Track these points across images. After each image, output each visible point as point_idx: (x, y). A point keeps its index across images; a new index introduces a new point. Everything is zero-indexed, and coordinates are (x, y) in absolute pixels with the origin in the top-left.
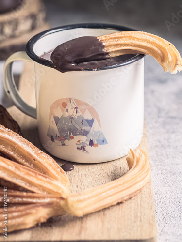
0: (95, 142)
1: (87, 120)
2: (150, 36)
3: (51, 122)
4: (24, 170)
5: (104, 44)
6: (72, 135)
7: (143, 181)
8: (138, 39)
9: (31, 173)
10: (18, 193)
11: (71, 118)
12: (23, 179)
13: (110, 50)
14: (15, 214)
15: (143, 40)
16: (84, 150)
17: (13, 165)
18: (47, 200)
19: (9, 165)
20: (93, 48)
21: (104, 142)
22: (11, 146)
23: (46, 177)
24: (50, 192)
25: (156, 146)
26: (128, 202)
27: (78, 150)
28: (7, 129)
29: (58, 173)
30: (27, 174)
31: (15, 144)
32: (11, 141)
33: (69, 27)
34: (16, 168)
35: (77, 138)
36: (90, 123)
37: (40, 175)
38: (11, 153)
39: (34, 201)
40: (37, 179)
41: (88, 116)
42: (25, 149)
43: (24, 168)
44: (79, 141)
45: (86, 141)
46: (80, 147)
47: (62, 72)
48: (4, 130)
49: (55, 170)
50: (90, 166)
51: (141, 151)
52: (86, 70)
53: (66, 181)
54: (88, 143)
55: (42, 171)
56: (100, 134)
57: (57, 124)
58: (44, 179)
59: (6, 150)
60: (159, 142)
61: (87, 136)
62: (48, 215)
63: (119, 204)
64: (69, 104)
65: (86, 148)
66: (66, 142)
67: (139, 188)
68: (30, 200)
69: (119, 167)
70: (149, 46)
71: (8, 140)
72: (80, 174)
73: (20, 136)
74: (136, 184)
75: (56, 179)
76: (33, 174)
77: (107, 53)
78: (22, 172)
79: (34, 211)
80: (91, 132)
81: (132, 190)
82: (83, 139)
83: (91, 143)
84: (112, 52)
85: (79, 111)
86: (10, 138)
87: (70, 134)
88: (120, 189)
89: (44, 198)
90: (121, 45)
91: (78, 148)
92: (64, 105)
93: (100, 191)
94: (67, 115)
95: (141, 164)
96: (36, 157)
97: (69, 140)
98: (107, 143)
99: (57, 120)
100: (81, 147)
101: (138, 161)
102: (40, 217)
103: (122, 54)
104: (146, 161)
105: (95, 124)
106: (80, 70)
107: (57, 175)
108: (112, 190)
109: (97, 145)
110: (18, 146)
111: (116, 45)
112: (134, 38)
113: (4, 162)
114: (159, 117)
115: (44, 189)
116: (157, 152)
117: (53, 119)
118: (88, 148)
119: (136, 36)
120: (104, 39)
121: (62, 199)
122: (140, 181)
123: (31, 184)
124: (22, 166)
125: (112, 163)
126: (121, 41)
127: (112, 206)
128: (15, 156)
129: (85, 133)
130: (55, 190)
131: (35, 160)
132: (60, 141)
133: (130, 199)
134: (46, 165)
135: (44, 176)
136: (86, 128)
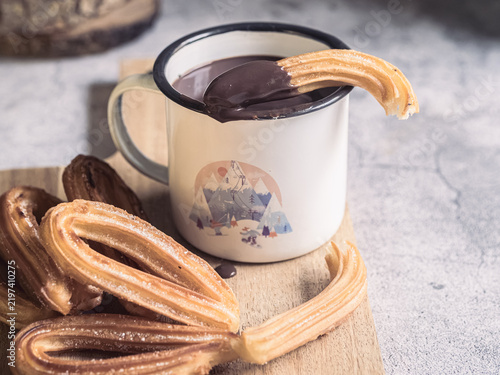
0: (272, 230)
1: (260, 196)
2: (362, 56)
3: (198, 196)
4: (166, 287)
5: (289, 74)
6: (234, 219)
7: (356, 298)
8: (345, 64)
9: (177, 291)
10: (159, 326)
11: (233, 192)
12: (165, 302)
13: (299, 83)
14: (160, 365)
15: (352, 65)
16: (254, 242)
17: (148, 280)
18: (209, 339)
19: (142, 280)
20: (273, 81)
21: (286, 228)
22: (140, 244)
23: (201, 298)
24: (209, 322)
25: (362, 222)
26: (335, 333)
27: (244, 243)
28: (132, 216)
29: (218, 289)
30: (171, 293)
31: (147, 242)
32: (140, 237)
33: (219, 31)
34: (154, 284)
35: (242, 224)
36: (265, 200)
37: (191, 294)
38: (141, 257)
39: (187, 339)
40: (188, 302)
41: (261, 189)
42: (164, 249)
43: (166, 284)
44: (246, 229)
45: (258, 228)
46: (246, 237)
47: (222, 122)
48: (126, 217)
49: (214, 284)
50: (263, 267)
51: (349, 243)
52: (261, 118)
53: (233, 302)
54: (261, 231)
55: (194, 287)
56: (280, 216)
57: (208, 202)
58: (199, 301)
59: (132, 251)
60: (367, 213)
61: (258, 220)
62: (210, 362)
63: (320, 337)
64: (230, 170)
65: (257, 240)
66: (224, 230)
67: (351, 310)
68: (179, 338)
69: (310, 269)
70: (362, 73)
71: (135, 235)
72: (248, 283)
73: (153, 227)
74: (346, 303)
75: (218, 300)
76: (182, 294)
77: (295, 89)
78: (163, 290)
79: (189, 358)
80: (266, 214)
81: (340, 314)
83: (266, 232)
84: (302, 86)
85: (247, 181)
86: (138, 231)
87: (231, 217)
88: (324, 315)
89: (202, 334)
90: (316, 74)
91: (243, 240)
92: (222, 171)
93: (292, 320)
94: (226, 187)
95: (351, 268)
96: (181, 261)
97: (229, 227)
98: (291, 230)
99: (209, 194)
100: (249, 238)
101: (345, 263)
102: (200, 367)
103: (317, 87)
104: (358, 262)
105: (273, 202)
106: (251, 118)
107: (218, 293)
108: (311, 318)
109: (274, 235)
110: (152, 245)
111: (308, 75)
112: (337, 62)
113: (134, 275)
114: (361, 166)
115: (200, 318)
116: (365, 233)
117: (201, 193)
118: (261, 239)
119: (340, 59)
120: (289, 65)
121: (231, 334)
122: (353, 298)
123: (178, 310)
124: (162, 280)
125: (298, 261)
126: (317, 68)
127: (310, 342)
128: (148, 261)
129: (255, 216)
130: (218, 319)
131: (180, 267)
132: (213, 227)
133: (337, 328)
134: (199, 275)
135: (197, 296)
136: (258, 208)
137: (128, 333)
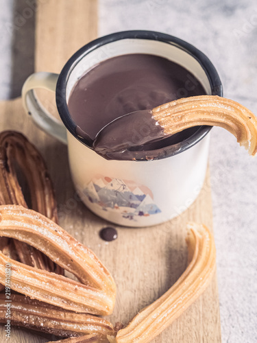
0: (146, 213)
1: (137, 196)
5: (163, 127)
6: (116, 205)
8: (209, 113)
10: (54, 313)
11: (116, 191)
12: (59, 296)
15: (215, 113)
16: (132, 218)
19: (42, 281)
21: (157, 211)
22: (42, 240)
23: (87, 288)
27: (124, 219)
29: (101, 278)
31: (47, 240)
34: (51, 283)
35: (123, 209)
36: (141, 198)
38: (43, 249)
39: (75, 327)
40: (77, 295)
41: (138, 192)
42: (60, 245)
44: (126, 212)
45: (136, 212)
46: (126, 215)
48: (32, 217)
49: (97, 272)
52: (138, 160)
54: (137, 213)
56: (152, 206)
57: (97, 191)
59: (36, 245)
60: (224, 153)
61: (135, 208)
64: (114, 180)
65: (134, 217)
66: (109, 209)
68: (69, 325)
70: (223, 120)
78: (58, 287)
80: (141, 205)
82: (132, 210)
83: (141, 214)
85: (127, 188)
86: (40, 231)
87: (114, 204)
89: (86, 324)
91: (124, 217)
92: (108, 179)
94: (111, 188)
97: (113, 208)
98: (161, 212)
99: (98, 188)
100: (128, 216)
105: (147, 199)
106: (131, 160)
107: (100, 282)
108: (170, 311)
109: (148, 215)
110: (51, 243)
118: (137, 217)
123: (69, 301)
128: (48, 253)
129: (133, 206)
131: (72, 260)
132: (101, 205)
136: (135, 202)
137: (31, 316)
